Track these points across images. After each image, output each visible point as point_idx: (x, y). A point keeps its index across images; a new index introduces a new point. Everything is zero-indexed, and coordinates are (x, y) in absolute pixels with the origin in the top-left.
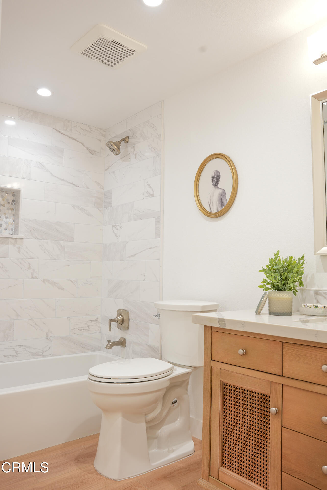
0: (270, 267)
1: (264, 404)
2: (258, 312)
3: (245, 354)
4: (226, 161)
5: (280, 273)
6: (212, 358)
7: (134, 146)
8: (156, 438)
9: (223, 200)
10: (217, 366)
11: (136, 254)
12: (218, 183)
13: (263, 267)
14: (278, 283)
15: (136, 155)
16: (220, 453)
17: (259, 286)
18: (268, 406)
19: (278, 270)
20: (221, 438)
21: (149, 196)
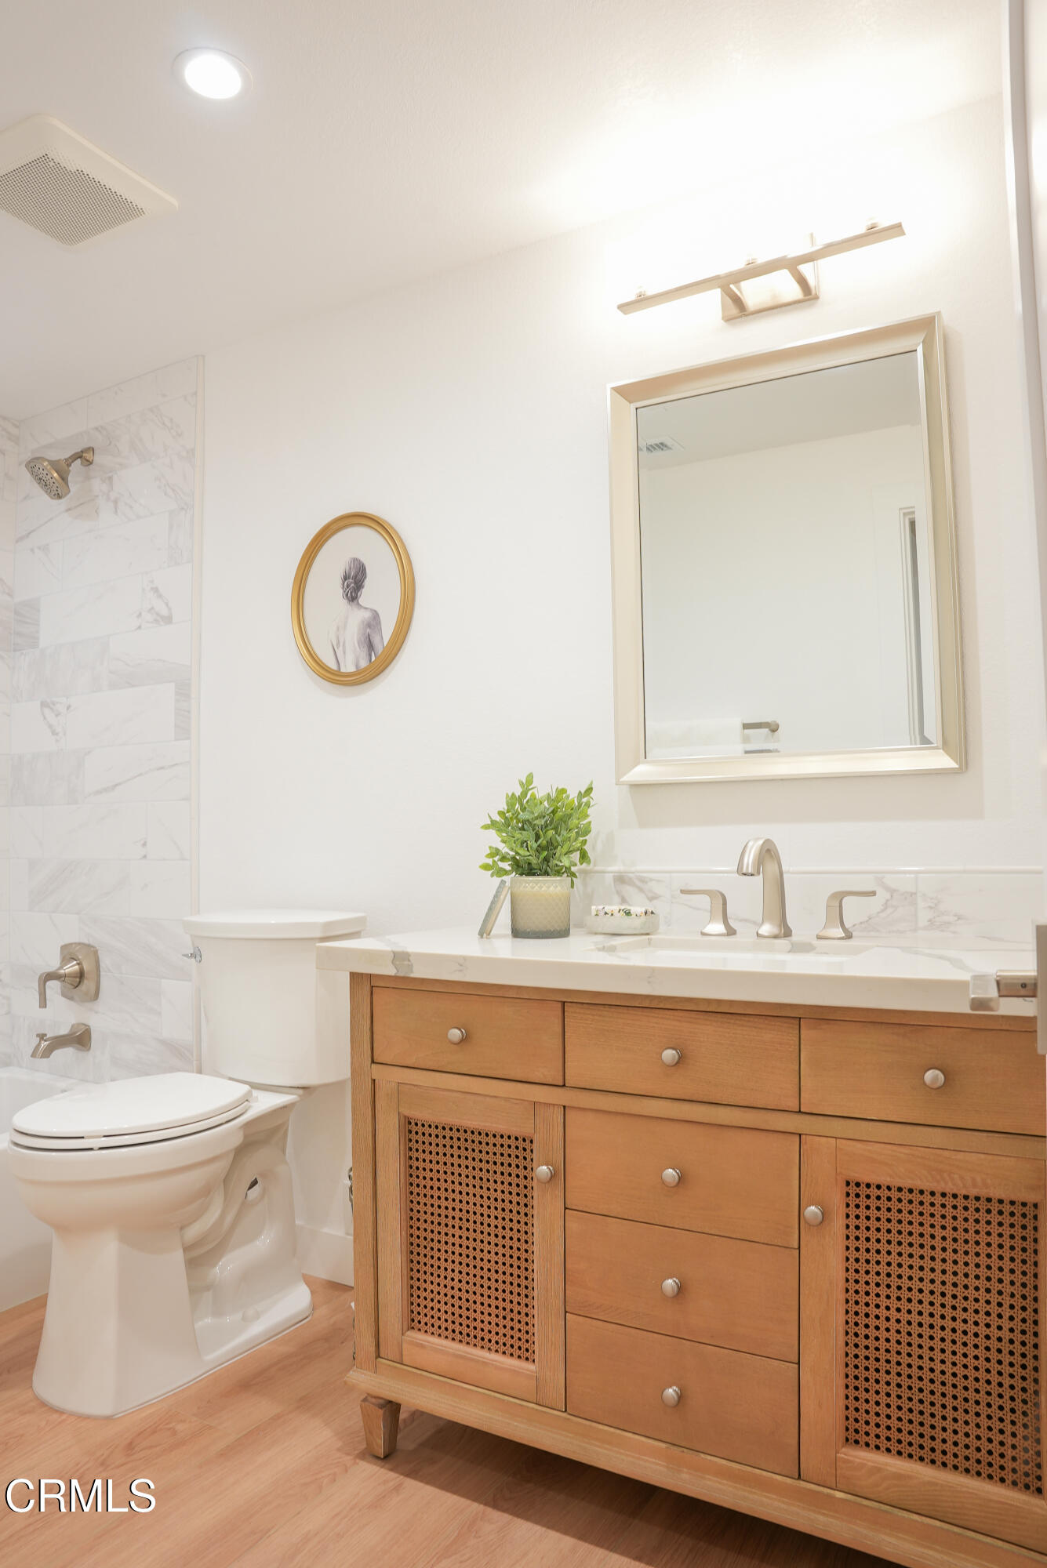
0: (507, 815)
1: (517, 1160)
2: (484, 932)
3: (465, 1040)
4: (379, 532)
5: (533, 830)
6: (375, 1058)
7: (110, 474)
8: (208, 1288)
9: (372, 640)
10: (389, 1077)
11: (117, 785)
12: (359, 594)
13: (491, 818)
14: (530, 855)
15: (116, 502)
16: (405, 1297)
17: (480, 867)
18: (527, 1163)
19: (530, 823)
20: (404, 1259)
21: (156, 621)
